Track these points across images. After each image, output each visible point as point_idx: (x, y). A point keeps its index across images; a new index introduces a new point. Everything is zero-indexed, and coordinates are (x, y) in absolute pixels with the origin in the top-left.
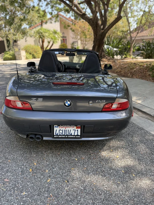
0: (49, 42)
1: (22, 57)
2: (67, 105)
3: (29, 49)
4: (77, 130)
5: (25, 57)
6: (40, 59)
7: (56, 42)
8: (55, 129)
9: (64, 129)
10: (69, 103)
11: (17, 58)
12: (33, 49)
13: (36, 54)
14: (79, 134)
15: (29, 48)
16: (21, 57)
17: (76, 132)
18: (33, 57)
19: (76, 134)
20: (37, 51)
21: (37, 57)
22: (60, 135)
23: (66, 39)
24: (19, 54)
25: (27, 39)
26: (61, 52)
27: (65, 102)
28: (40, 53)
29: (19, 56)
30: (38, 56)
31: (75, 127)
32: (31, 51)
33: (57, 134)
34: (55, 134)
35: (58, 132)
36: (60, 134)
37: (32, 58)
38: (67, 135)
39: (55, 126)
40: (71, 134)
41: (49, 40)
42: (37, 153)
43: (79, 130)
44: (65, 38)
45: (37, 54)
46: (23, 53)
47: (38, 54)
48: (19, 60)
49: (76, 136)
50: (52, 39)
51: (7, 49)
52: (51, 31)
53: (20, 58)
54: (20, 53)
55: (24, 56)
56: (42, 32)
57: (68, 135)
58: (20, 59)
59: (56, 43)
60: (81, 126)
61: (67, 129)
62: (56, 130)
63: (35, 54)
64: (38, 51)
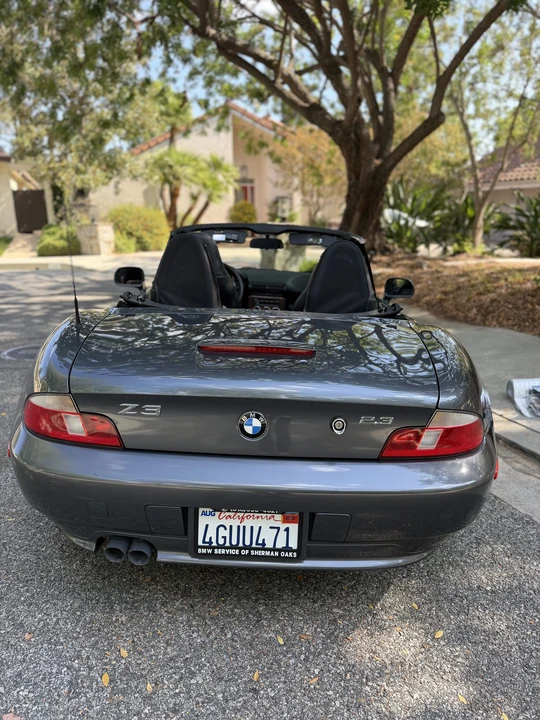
0: (195, 198)
1: (102, 244)
2: (249, 430)
3: (128, 220)
4: (287, 530)
5: (113, 245)
6: (160, 254)
7: (219, 197)
8: (203, 521)
9: (235, 523)
10: (257, 423)
11: (84, 249)
12: (139, 218)
13: (149, 235)
14: (294, 544)
15: (126, 216)
16: (98, 245)
17: (283, 534)
18: (138, 245)
19: (281, 544)
20: (152, 228)
21: (152, 247)
22: (219, 547)
23: (252, 188)
24: (93, 234)
25: (120, 186)
26: (235, 236)
27: (244, 418)
28: (163, 235)
29: (93, 242)
30: (157, 242)
31: (279, 517)
32: (132, 225)
33: (210, 542)
34: (200, 543)
35: (211, 533)
36: (221, 542)
37: (136, 251)
38: (245, 547)
39: (201, 510)
40: (264, 544)
41: (195, 189)
42: (133, 607)
43: (294, 528)
44: (249, 185)
45: (151, 238)
46: (106, 233)
47: (157, 235)
48: (92, 254)
49: (280, 550)
50: (205, 186)
51: (51, 217)
52: (204, 160)
53: (95, 248)
54: (97, 232)
55: (109, 243)
56: (171, 163)
57: (249, 548)
58: (94, 251)
59: (218, 200)
60: (301, 515)
61: (248, 523)
62: (207, 526)
63: (147, 237)
64: (157, 227)
